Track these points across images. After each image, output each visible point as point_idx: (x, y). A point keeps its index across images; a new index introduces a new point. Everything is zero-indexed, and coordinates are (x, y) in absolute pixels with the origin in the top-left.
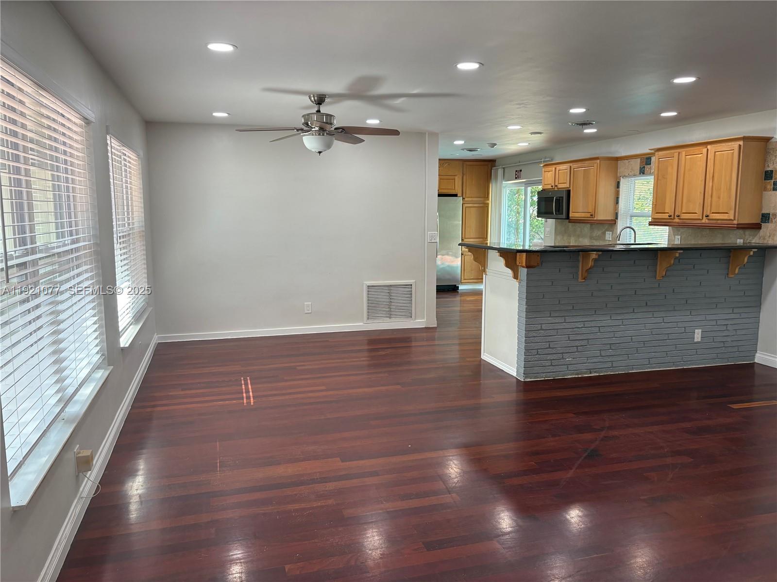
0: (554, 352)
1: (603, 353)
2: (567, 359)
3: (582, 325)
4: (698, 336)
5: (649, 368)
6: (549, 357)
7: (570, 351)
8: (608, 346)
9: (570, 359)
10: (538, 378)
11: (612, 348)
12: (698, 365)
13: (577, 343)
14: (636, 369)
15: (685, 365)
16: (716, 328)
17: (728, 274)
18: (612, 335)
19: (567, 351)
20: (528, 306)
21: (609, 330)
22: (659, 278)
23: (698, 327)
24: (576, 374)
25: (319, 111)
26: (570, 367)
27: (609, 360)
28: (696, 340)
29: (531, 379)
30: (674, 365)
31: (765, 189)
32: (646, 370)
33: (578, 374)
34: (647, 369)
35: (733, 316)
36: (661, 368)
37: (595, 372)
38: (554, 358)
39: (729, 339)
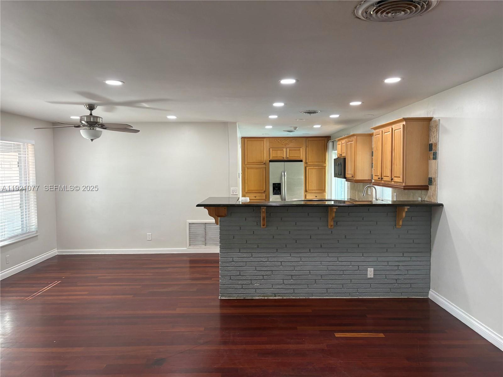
0: (244, 278)
1: (286, 282)
2: (255, 285)
3: (266, 260)
4: (370, 272)
5: (327, 296)
6: (240, 282)
7: (257, 279)
8: (290, 277)
9: (258, 285)
10: (231, 297)
11: (293, 278)
12: (372, 296)
13: (263, 273)
14: (315, 296)
15: (360, 296)
16: (388, 268)
17: (396, 225)
18: (292, 268)
19: (255, 278)
20: (222, 244)
21: (290, 264)
22: (330, 227)
23: (371, 266)
24: (262, 297)
25: (91, 114)
26: (258, 291)
27: (291, 287)
28: (369, 277)
29: (225, 297)
30: (350, 295)
31: (429, 159)
32: (325, 298)
33: (264, 297)
34: (325, 296)
35: (403, 259)
36: (337, 297)
37: (279, 296)
38: (244, 283)
39: (400, 277)
